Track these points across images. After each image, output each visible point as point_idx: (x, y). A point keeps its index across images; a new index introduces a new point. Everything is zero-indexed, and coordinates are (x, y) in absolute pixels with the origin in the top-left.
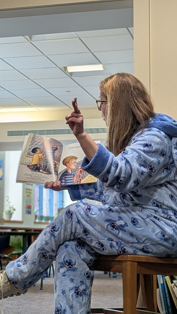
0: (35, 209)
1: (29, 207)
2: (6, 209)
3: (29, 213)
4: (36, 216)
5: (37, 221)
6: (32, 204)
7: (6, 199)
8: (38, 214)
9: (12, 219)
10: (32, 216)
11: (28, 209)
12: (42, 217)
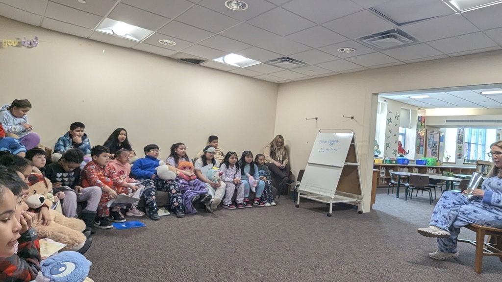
0: (465, 156)
1: (460, 155)
2: (446, 156)
3: (460, 158)
4: (465, 160)
5: (466, 162)
6: (462, 154)
7: (445, 151)
8: (466, 159)
9: (449, 162)
10: (462, 160)
11: (459, 156)
12: (468, 161)
